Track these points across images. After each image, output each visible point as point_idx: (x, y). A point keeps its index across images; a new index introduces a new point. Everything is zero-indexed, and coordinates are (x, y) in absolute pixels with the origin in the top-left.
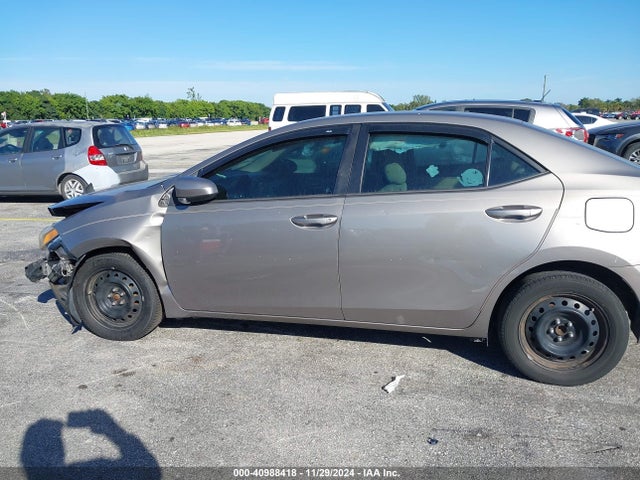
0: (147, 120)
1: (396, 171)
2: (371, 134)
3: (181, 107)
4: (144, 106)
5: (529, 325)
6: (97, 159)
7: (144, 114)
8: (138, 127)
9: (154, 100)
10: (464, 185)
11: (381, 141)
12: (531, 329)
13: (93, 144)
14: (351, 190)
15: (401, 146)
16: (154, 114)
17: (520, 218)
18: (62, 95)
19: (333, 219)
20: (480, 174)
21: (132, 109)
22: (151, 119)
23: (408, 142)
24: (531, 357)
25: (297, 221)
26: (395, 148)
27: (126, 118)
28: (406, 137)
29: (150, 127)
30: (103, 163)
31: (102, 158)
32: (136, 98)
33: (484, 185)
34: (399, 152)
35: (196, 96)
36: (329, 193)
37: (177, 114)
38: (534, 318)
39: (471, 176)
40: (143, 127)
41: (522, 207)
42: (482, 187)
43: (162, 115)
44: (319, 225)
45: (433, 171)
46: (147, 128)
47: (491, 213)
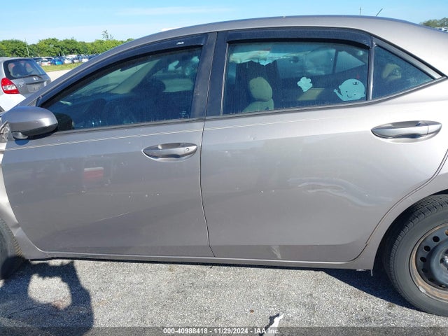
0: (74, 56)
1: (261, 86)
2: (230, 43)
3: (99, 46)
4: (71, 46)
5: (421, 255)
6: (9, 89)
7: (71, 53)
8: (66, 62)
9: (78, 41)
10: (344, 99)
11: (242, 51)
12: (423, 259)
13: (5, 77)
14: (210, 112)
15: (265, 56)
16: (79, 52)
17: (414, 136)
18: (9, 41)
19: (193, 148)
20: (361, 86)
21: (62, 49)
22: (76, 56)
23: (274, 51)
24: (424, 288)
25: (152, 152)
26: (258, 59)
27: (58, 55)
28: (270, 45)
29: (75, 61)
30: (16, 92)
31: (14, 88)
32: (64, 41)
33: (367, 98)
34: (264, 63)
35: (109, 37)
36: (186, 117)
37: (96, 50)
38: (427, 248)
39: (351, 88)
40: (70, 62)
41: (417, 124)
42: (365, 100)
43: (85, 53)
44: (177, 156)
45: (305, 84)
46: (73, 62)
47: (379, 132)
